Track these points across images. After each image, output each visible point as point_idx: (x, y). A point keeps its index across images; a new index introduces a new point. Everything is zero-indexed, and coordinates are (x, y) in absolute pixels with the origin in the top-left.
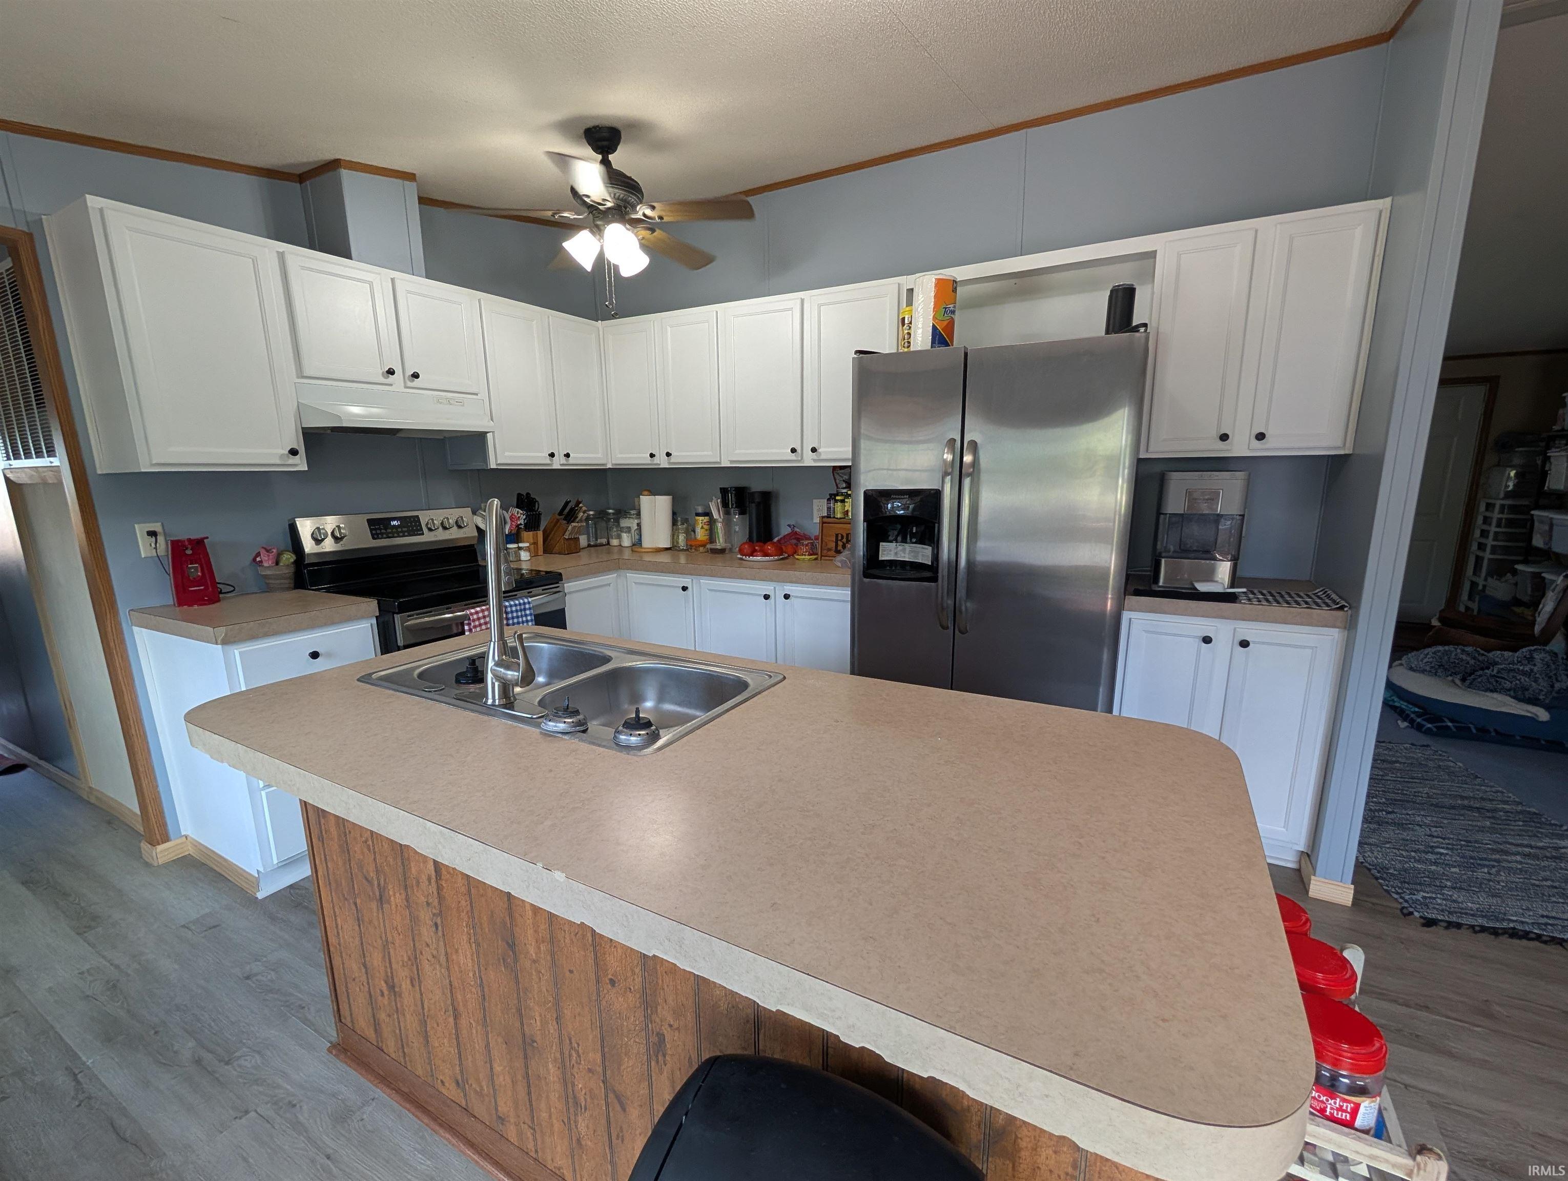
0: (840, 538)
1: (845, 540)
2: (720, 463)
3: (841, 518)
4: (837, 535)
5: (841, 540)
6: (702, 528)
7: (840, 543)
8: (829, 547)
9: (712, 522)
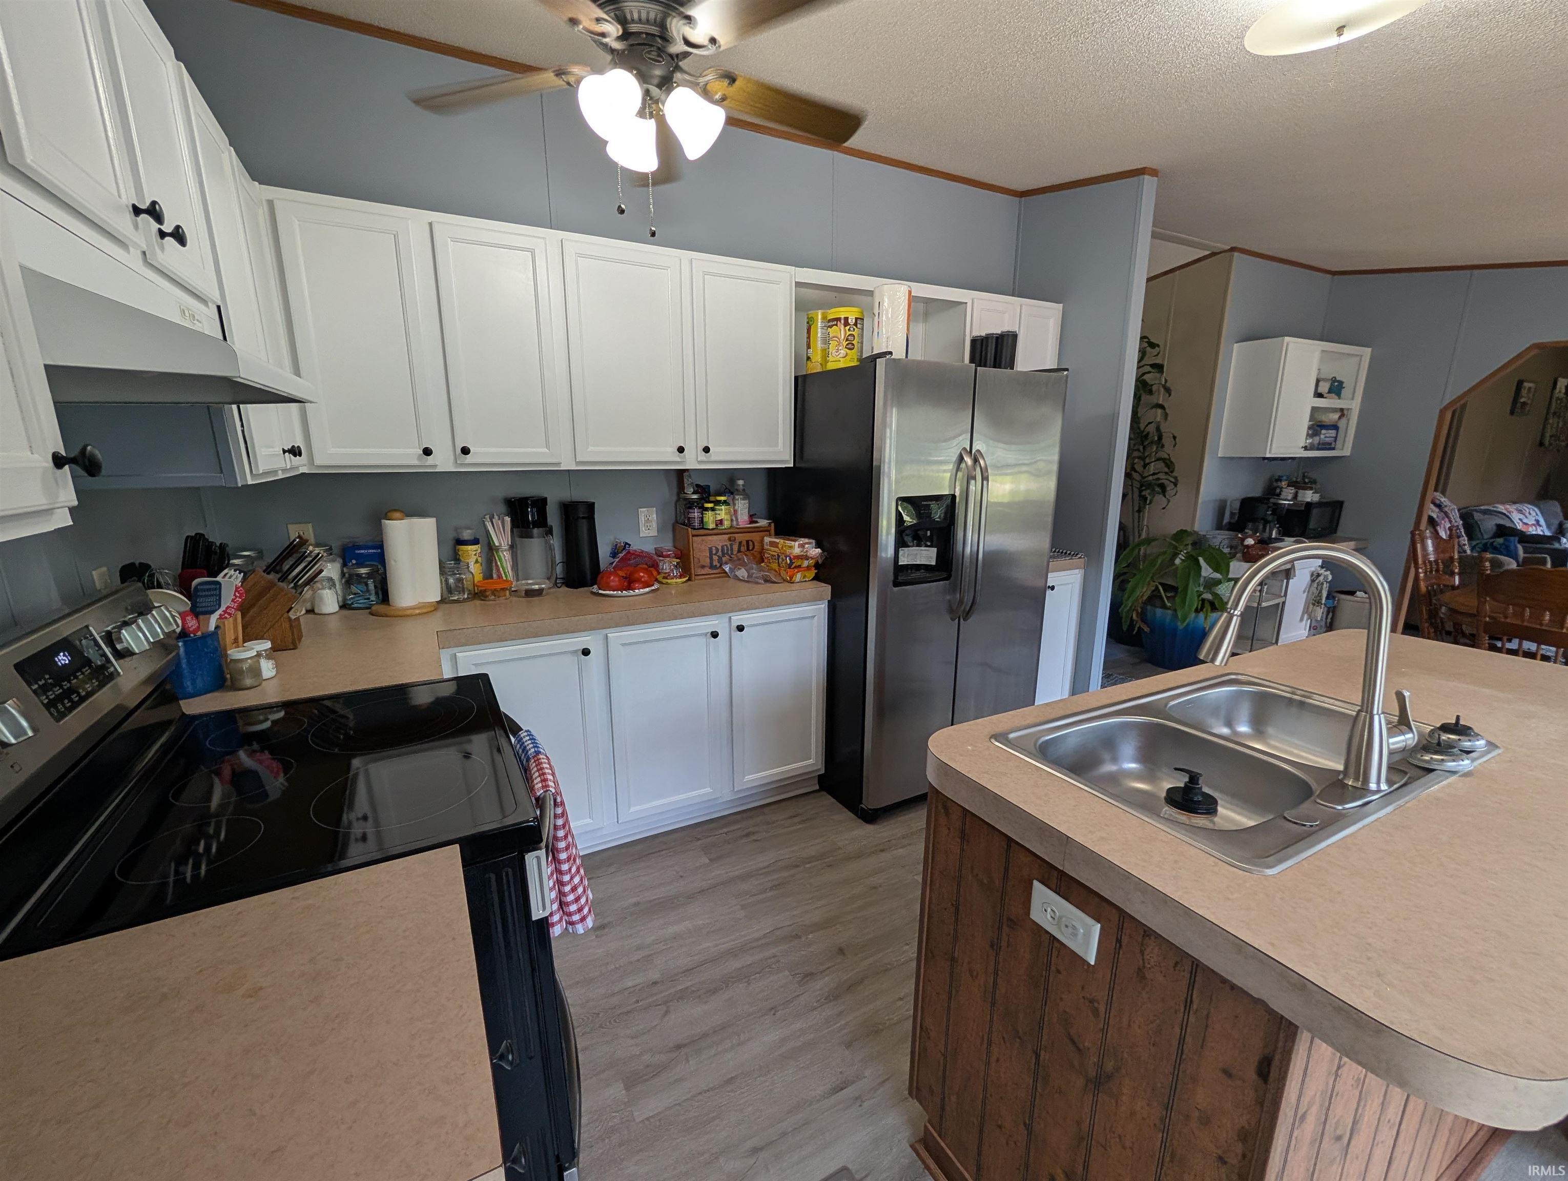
0: (714, 552)
1: (720, 553)
2: (559, 464)
3: (713, 529)
4: (710, 549)
5: (715, 554)
6: (477, 562)
7: (715, 558)
8: (702, 563)
9: (491, 550)
